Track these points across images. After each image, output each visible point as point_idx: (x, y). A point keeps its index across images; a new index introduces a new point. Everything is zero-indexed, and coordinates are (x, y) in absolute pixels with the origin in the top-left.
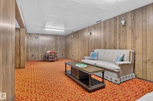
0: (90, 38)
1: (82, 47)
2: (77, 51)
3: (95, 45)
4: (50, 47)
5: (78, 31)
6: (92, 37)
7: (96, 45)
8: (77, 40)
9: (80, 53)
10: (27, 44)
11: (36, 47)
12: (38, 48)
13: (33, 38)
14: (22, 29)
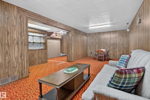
10: (87, 43)
11: (93, 45)
12: (95, 46)
13: (92, 37)
14: (70, 32)
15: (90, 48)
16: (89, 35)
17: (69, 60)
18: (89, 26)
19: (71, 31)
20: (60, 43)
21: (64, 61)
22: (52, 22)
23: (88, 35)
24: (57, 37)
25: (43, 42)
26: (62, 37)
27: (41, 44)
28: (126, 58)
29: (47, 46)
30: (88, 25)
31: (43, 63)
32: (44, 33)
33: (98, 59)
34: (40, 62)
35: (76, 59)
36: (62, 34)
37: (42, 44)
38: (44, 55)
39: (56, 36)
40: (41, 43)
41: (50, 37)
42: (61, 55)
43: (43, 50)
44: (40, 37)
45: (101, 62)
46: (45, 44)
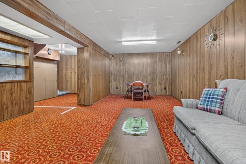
0: (214, 50)
1: (197, 74)
2: (188, 82)
3: (226, 67)
4: (143, 74)
5: (190, 37)
6: (218, 46)
7: (230, 68)
8: (188, 57)
9: (193, 87)
10: (110, 70)
11: (120, 75)
12: (123, 76)
13: (118, 61)
14: (86, 48)
15: (114, 79)
16: (113, 56)
17: (81, 103)
18: (123, 39)
19: (88, 46)
20: (56, 69)
21: (71, 105)
22: (56, 19)
23: (111, 56)
24: (50, 57)
25: (23, 64)
26: (61, 58)
27: (18, 69)
28: (221, 93)
29: (33, 74)
30: (121, 37)
31: (22, 112)
32: (26, 43)
33: (134, 99)
34: (16, 112)
35: (95, 100)
36: (63, 52)
37: (20, 70)
38: (24, 96)
39: (49, 54)
40: (17, 67)
41: (36, 57)
42: (59, 93)
43: (23, 84)
44: (16, 52)
45: (139, 102)
46: (28, 69)
